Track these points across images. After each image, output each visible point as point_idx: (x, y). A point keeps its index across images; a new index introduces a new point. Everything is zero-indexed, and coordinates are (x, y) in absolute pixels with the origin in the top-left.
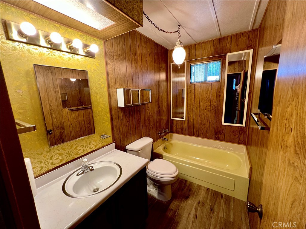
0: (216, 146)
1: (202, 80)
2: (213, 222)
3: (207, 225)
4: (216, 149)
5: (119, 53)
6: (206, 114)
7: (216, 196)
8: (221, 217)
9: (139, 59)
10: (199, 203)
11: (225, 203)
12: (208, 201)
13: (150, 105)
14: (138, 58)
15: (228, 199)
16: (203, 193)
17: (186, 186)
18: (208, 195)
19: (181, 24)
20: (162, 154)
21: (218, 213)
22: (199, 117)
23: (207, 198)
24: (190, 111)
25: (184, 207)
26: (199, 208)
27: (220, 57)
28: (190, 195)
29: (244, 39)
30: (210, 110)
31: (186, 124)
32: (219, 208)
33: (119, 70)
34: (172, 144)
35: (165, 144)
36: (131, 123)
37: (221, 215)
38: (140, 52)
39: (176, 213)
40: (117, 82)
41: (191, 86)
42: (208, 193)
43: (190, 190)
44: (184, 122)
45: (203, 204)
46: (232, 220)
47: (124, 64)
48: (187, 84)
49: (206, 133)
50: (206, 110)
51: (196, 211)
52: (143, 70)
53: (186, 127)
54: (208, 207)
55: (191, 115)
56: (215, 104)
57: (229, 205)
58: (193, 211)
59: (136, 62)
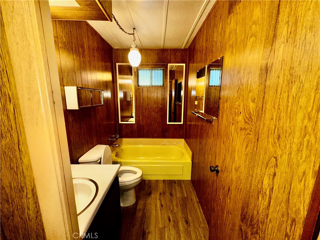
0: (163, 144)
1: (149, 85)
2: (174, 203)
3: (171, 207)
4: (164, 146)
5: (64, 40)
6: (154, 116)
7: (171, 183)
8: (179, 197)
9: (86, 53)
10: (160, 194)
11: (178, 186)
12: (167, 189)
13: (100, 108)
14: (86, 51)
15: (180, 183)
16: (161, 185)
17: (146, 184)
18: (165, 184)
19: (136, 28)
20: (117, 161)
21: (176, 194)
22: (148, 119)
23: (165, 188)
24: (139, 115)
25: (150, 202)
26: (162, 198)
27: (163, 65)
28: (151, 191)
29: (179, 54)
30: (157, 112)
31: (136, 127)
32: (175, 191)
33: (66, 62)
34: (122, 150)
35: (116, 150)
36: (82, 130)
37: (178, 196)
38: (87, 45)
39: (145, 210)
40: (64, 78)
41: (139, 88)
42: (165, 183)
43: (150, 187)
44: (133, 125)
45: (164, 193)
46: (186, 196)
47: (71, 55)
48: (135, 87)
49: (155, 133)
50: (154, 113)
51: (161, 201)
52: (91, 67)
53: (136, 130)
54: (168, 194)
55: (141, 118)
56: (161, 106)
57: (181, 186)
58: (158, 202)
59: (84, 56)
